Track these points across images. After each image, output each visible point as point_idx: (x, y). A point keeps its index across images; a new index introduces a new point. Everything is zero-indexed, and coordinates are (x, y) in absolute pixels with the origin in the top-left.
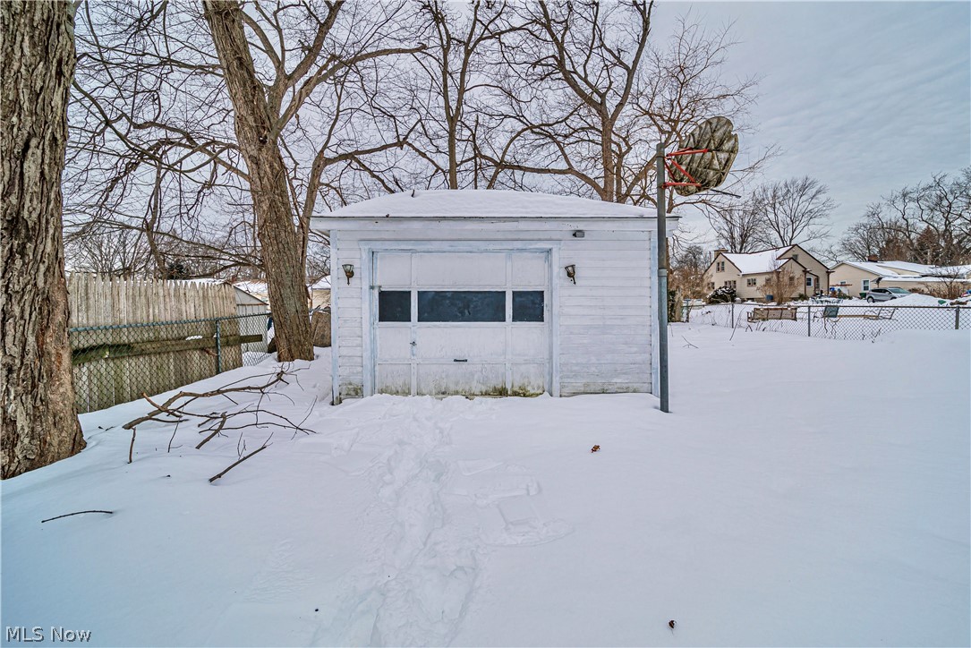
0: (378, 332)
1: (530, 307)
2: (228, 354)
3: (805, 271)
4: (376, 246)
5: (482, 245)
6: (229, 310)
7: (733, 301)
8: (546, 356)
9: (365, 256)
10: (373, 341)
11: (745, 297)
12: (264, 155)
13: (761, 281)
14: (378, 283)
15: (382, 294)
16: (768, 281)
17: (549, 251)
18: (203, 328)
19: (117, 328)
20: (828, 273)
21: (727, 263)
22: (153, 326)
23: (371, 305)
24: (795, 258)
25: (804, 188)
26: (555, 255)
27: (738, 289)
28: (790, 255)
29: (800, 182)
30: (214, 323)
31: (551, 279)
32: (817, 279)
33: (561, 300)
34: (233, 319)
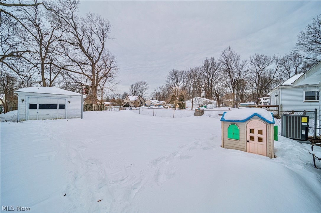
0: (29, 110)
1: (62, 107)
3: (141, 101)
4: (29, 96)
5: (53, 98)
7: (129, 107)
8: (65, 114)
9: (27, 98)
10: (28, 112)
11: (131, 106)
13: (133, 102)
14: (29, 102)
15: (30, 104)
16: (135, 102)
17: (66, 99)
20: (145, 101)
21: (128, 98)
23: (28, 106)
24: (139, 98)
25: (145, 83)
26: (67, 100)
27: (130, 104)
28: (138, 97)
29: (144, 82)
31: (66, 103)
32: (143, 103)
33: (67, 106)
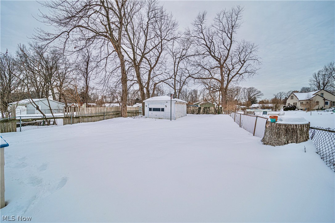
1: (163, 110)
2: (137, 114)
3: (325, 100)
5: (158, 103)
6: (138, 109)
7: (295, 110)
8: (164, 115)
10: (149, 113)
11: (299, 109)
12: (142, 92)
13: (305, 103)
15: (149, 108)
16: (307, 103)
17: (164, 104)
18: (135, 111)
19: (129, 111)
21: (294, 96)
22: (131, 111)
27: (297, 106)
30: (136, 111)
31: (165, 107)
32: (331, 102)
33: (165, 109)
34: (138, 111)
